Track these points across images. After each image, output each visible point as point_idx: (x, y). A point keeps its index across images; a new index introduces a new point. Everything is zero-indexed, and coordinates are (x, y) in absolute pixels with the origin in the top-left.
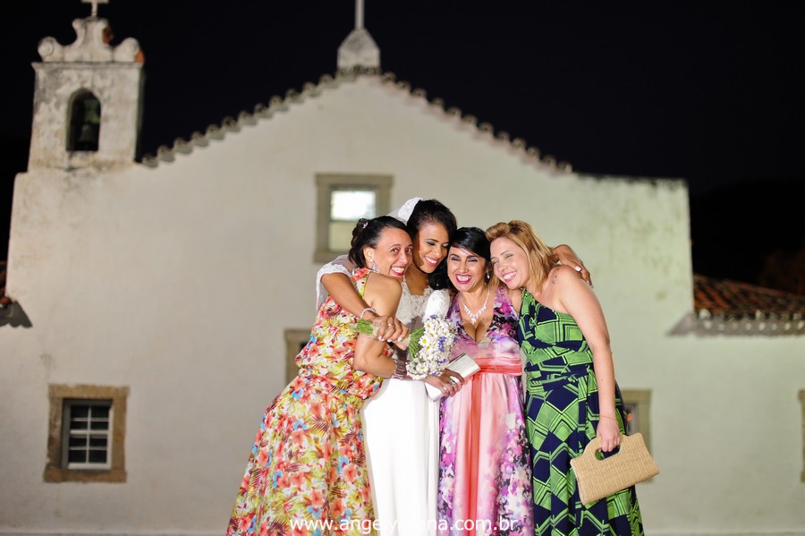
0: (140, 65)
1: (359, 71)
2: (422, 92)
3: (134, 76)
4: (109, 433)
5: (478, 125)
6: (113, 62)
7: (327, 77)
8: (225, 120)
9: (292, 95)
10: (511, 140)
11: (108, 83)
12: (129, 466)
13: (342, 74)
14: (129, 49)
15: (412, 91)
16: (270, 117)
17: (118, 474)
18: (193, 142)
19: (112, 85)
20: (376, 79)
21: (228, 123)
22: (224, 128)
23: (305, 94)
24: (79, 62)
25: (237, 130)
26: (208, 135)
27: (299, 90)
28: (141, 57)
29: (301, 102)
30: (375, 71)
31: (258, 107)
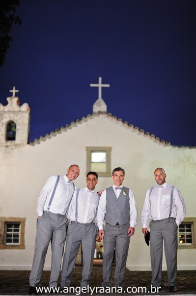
0: (29, 112)
1: (100, 113)
3: (27, 116)
4: (19, 233)
5: (139, 130)
6: (20, 111)
7: (90, 115)
8: (57, 129)
9: (78, 121)
10: (150, 135)
11: (18, 118)
12: (26, 244)
13: (95, 114)
14: (25, 107)
15: (117, 119)
16: (71, 128)
17: (22, 246)
18: (46, 137)
19: (20, 119)
20: (105, 115)
21: (57, 131)
22: (56, 132)
23: (82, 121)
24: (9, 111)
25: (61, 133)
26: (51, 134)
27: (80, 120)
28: (29, 109)
29: (81, 123)
30: (105, 113)
31: (67, 125)
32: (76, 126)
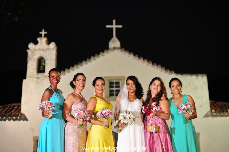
0: (56, 49)
1: (115, 48)
2: (132, 53)
3: (54, 52)
5: (148, 62)
6: (48, 49)
7: (106, 50)
9: (97, 56)
10: (157, 65)
11: (47, 54)
13: (110, 49)
14: (53, 45)
15: (129, 53)
16: (91, 62)
18: (70, 69)
19: (49, 55)
20: (120, 51)
21: (80, 64)
24: (39, 49)
25: (82, 66)
26: (75, 67)
27: (99, 54)
28: (56, 47)
29: (99, 57)
30: (119, 48)
31: (88, 59)
32: (95, 60)
